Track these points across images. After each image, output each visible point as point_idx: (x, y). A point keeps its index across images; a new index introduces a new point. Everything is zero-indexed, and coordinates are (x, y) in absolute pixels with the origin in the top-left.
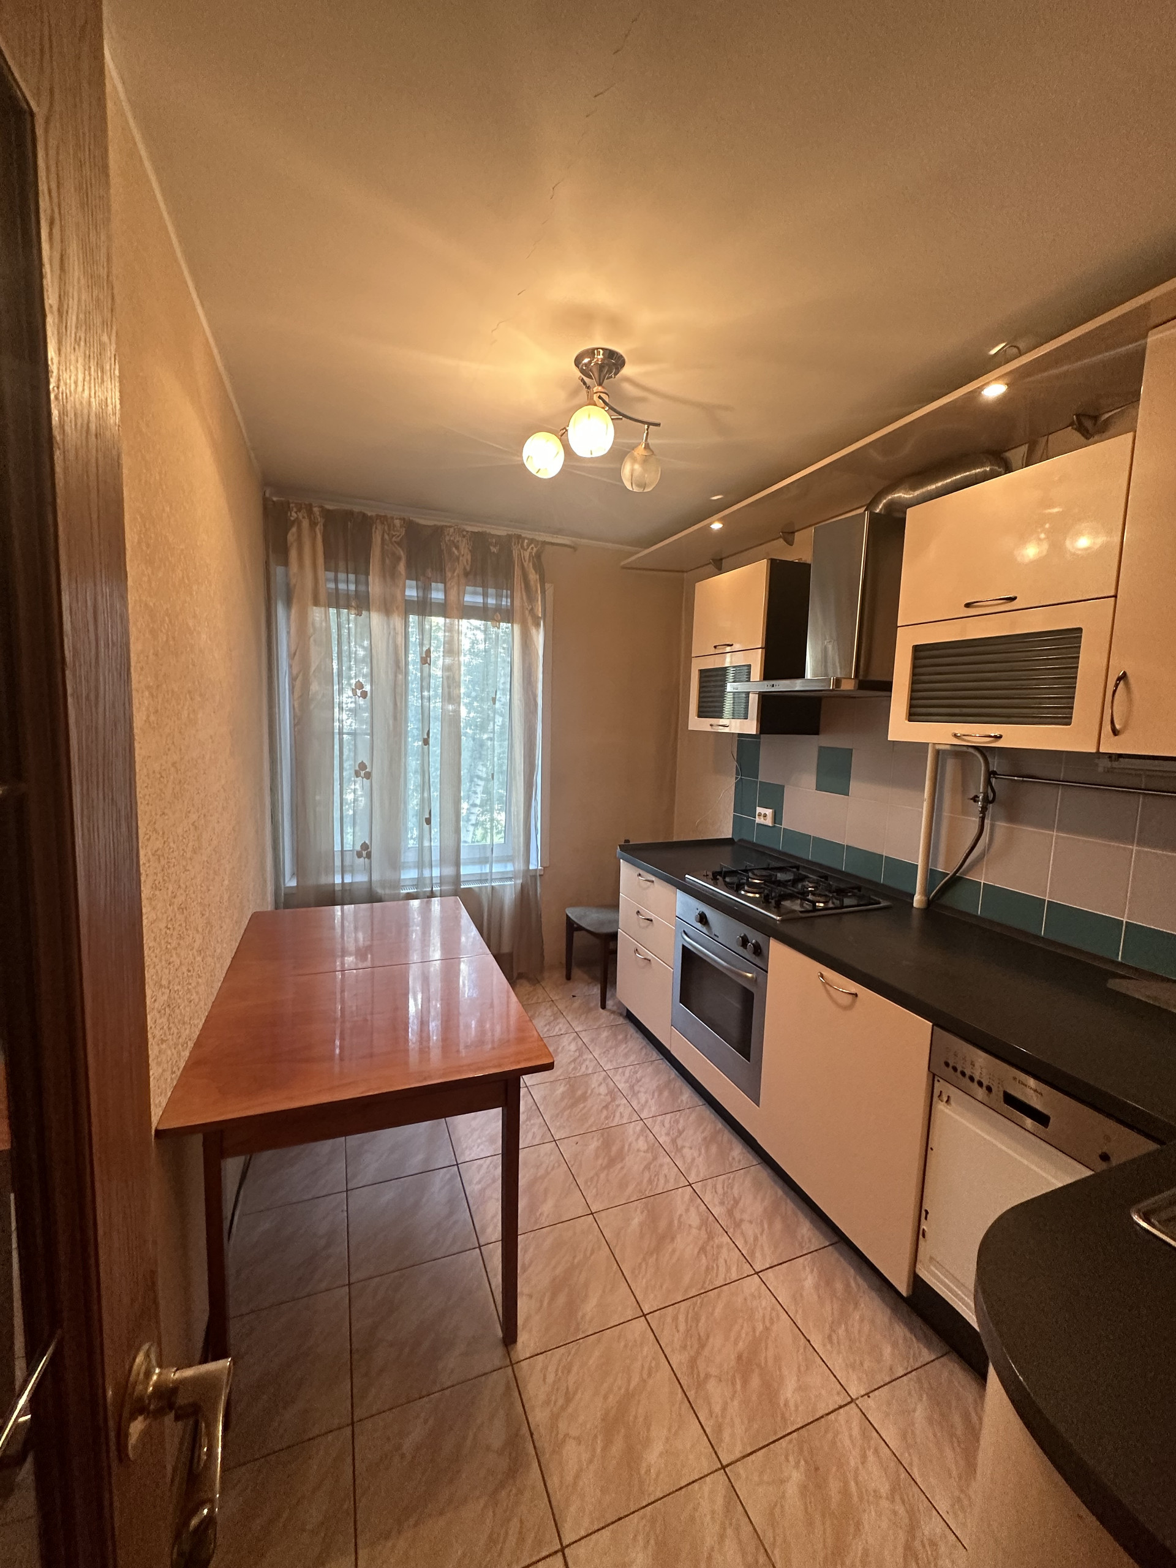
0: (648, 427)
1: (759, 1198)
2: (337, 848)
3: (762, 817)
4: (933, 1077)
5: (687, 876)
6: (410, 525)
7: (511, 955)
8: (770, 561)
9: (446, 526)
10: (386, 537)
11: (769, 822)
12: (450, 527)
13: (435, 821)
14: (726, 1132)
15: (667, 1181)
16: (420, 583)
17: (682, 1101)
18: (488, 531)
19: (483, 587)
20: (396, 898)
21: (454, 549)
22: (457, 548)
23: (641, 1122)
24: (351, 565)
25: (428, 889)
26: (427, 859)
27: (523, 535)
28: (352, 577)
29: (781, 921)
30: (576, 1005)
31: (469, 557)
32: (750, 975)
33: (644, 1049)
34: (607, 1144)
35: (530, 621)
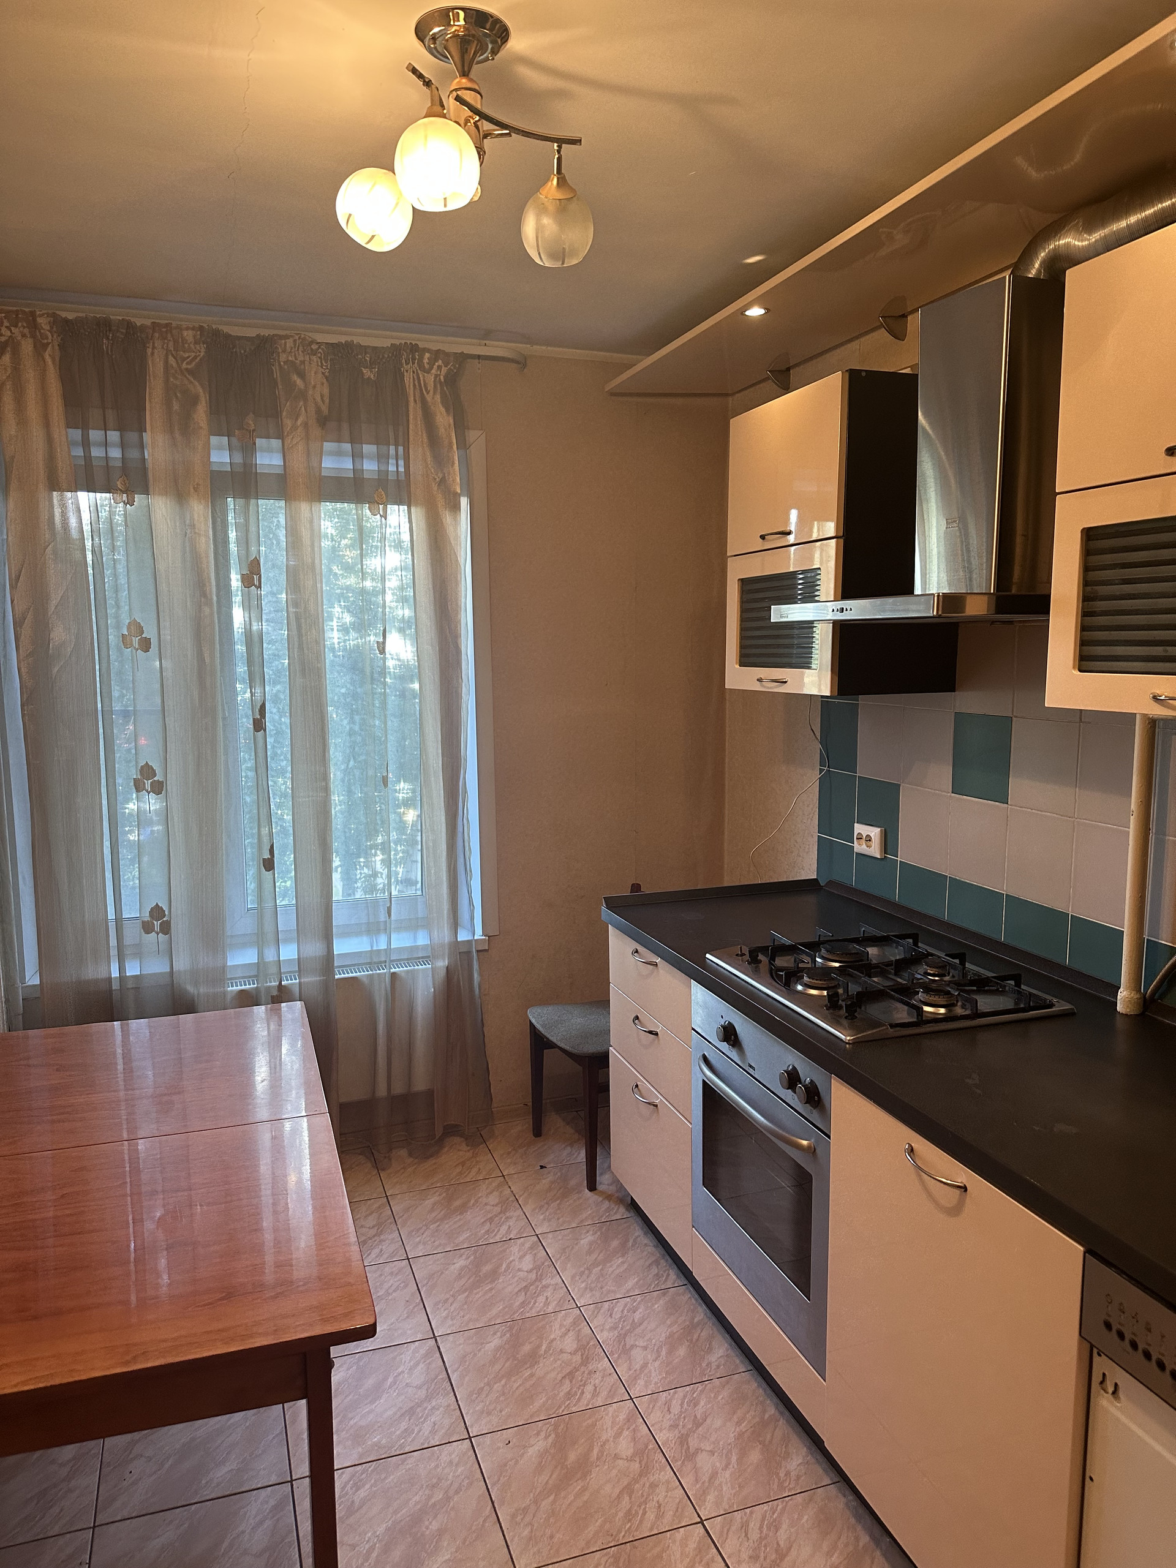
0: (560, 147)
1: (825, 1546)
2: (111, 915)
3: (863, 841)
4: (1090, 1350)
5: (708, 956)
6: (214, 340)
7: (430, 1093)
8: (847, 375)
9: (281, 337)
10: (172, 360)
11: (875, 851)
12: (287, 337)
13: (285, 860)
14: (782, 1422)
15: (660, 1516)
16: (234, 440)
17: (709, 1364)
18: (356, 340)
19: (352, 442)
20: (218, 1003)
21: (295, 377)
22: (302, 375)
23: (629, 1403)
24: (111, 415)
25: (274, 984)
26: (268, 927)
27: (421, 345)
28: (114, 436)
29: (854, 1043)
30: (545, 1182)
31: (326, 391)
32: (805, 1143)
33: (654, 1267)
34: (562, 1444)
35: (440, 501)
